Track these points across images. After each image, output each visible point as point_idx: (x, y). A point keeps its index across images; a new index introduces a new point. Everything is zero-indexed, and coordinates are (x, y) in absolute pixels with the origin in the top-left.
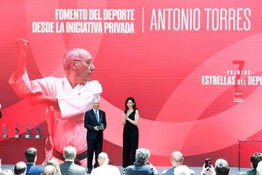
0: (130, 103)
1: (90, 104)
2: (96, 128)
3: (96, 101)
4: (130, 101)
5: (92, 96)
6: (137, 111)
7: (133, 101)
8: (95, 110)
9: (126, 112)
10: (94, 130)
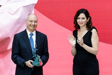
0: (82, 19)
1: (18, 22)
2: (28, 63)
3: (33, 17)
4: (82, 15)
5: (22, 9)
6: (94, 31)
7: (87, 14)
8: (29, 33)
9: (75, 34)
10: (26, 67)
